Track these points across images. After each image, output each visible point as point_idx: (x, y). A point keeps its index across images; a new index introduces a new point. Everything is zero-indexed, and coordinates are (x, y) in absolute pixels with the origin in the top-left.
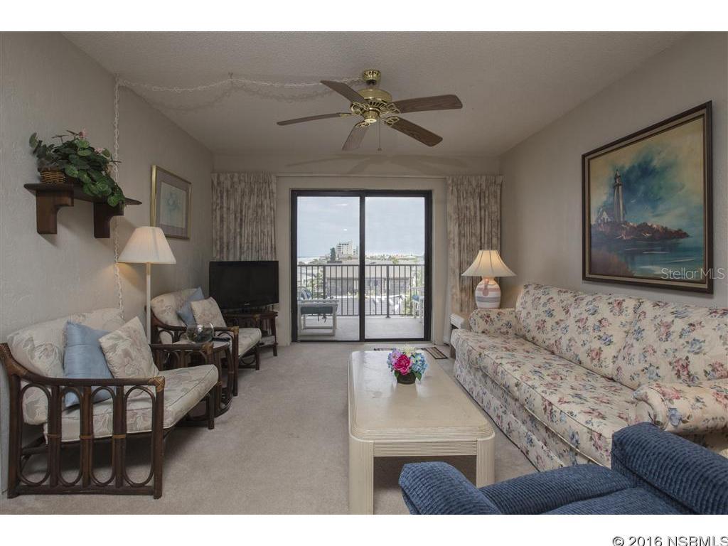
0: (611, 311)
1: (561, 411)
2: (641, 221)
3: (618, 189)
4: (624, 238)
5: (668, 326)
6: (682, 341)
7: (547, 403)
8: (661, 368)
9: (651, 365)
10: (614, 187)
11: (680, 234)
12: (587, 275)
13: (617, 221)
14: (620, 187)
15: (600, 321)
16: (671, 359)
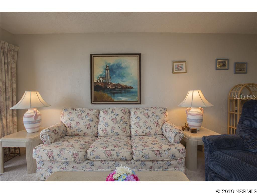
0: (123, 113)
1: (165, 150)
2: (117, 83)
3: (108, 71)
4: (110, 88)
5: (147, 114)
6: (154, 117)
7: (156, 151)
8: (151, 126)
9: (148, 126)
10: (106, 70)
11: (131, 88)
12: (93, 102)
13: (107, 82)
14: (109, 70)
15: (121, 118)
16: (153, 122)
